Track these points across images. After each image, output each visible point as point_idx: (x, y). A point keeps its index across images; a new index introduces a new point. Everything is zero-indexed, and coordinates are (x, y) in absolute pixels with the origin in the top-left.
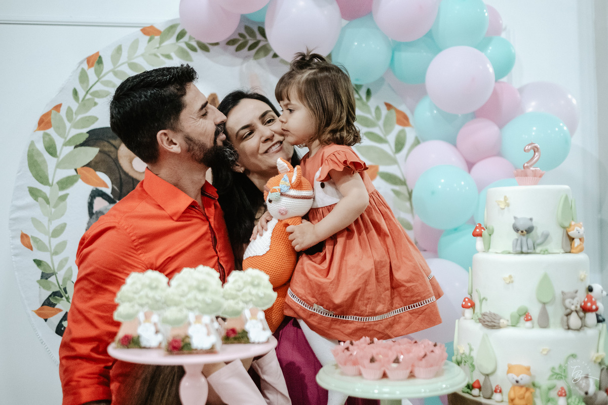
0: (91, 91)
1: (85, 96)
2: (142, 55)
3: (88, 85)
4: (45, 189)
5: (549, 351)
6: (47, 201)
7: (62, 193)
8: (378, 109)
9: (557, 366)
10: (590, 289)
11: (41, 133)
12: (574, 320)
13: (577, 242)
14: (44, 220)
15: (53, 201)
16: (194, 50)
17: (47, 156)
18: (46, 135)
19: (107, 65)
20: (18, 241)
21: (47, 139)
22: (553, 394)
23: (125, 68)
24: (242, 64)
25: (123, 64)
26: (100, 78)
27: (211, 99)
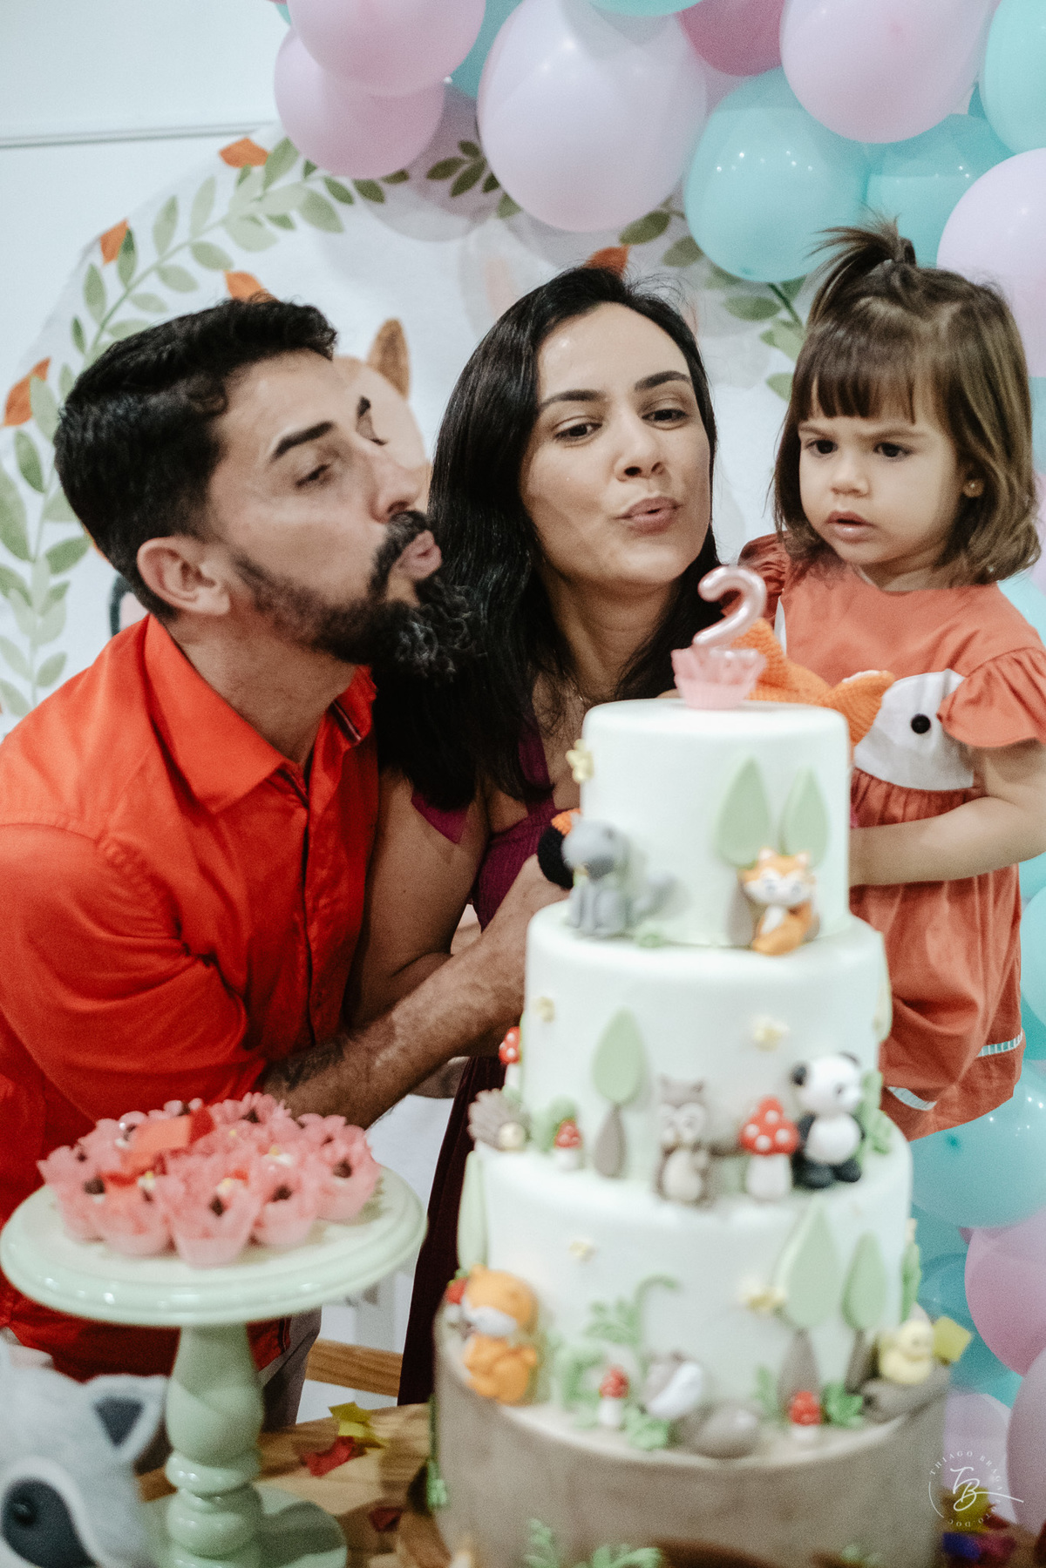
0: (112, 323)
1: (98, 337)
2: (224, 222)
3: (104, 306)
4: (23, 570)
5: (589, 1255)
6: (26, 597)
7: (55, 581)
9: (612, 1302)
10: (799, 1078)
11: (9, 433)
12: (681, 1172)
13: (774, 918)
14: (23, 644)
15: (39, 598)
16: (346, 198)
17: (23, 489)
19: (146, 253)
21: (23, 448)
22: (596, 1379)
23: (184, 260)
24: (468, 231)
25: (180, 247)
26: (129, 289)
27: (386, 334)
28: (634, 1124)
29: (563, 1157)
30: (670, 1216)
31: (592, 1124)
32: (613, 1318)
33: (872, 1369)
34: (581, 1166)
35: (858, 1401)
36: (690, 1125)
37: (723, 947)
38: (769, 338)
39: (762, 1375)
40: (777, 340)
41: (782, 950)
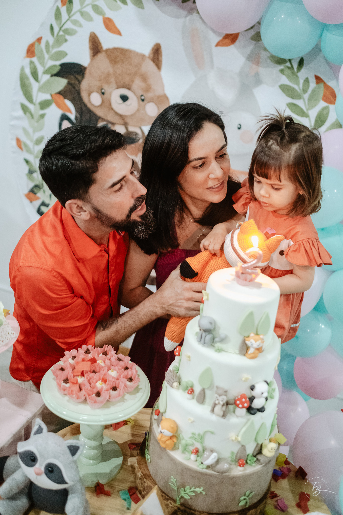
0: (63, 28)
1: (59, 32)
3: (61, 22)
4: (31, 106)
5: (193, 422)
6: (32, 116)
7: (42, 112)
8: (307, 81)
9: (197, 433)
10: (252, 388)
11: (28, 60)
12: (218, 409)
13: (251, 351)
14: (30, 131)
15: (36, 117)
17: (32, 80)
18: (32, 62)
19: (76, 5)
20: (14, 143)
21: (32, 65)
22: (191, 449)
23: (89, 10)
24: (186, 17)
25: (88, 5)
26: (70, 17)
27: (156, 48)
28: (208, 393)
29: (189, 396)
30: (214, 418)
31: (197, 389)
32: (196, 437)
33: (260, 452)
34: (193, 398)
35: (255, 459)
36: (222, 401)
37: (237, 354)
38: (282, 71)
39: (232, 453)
40: (285, 73)
41: (253, 357)
